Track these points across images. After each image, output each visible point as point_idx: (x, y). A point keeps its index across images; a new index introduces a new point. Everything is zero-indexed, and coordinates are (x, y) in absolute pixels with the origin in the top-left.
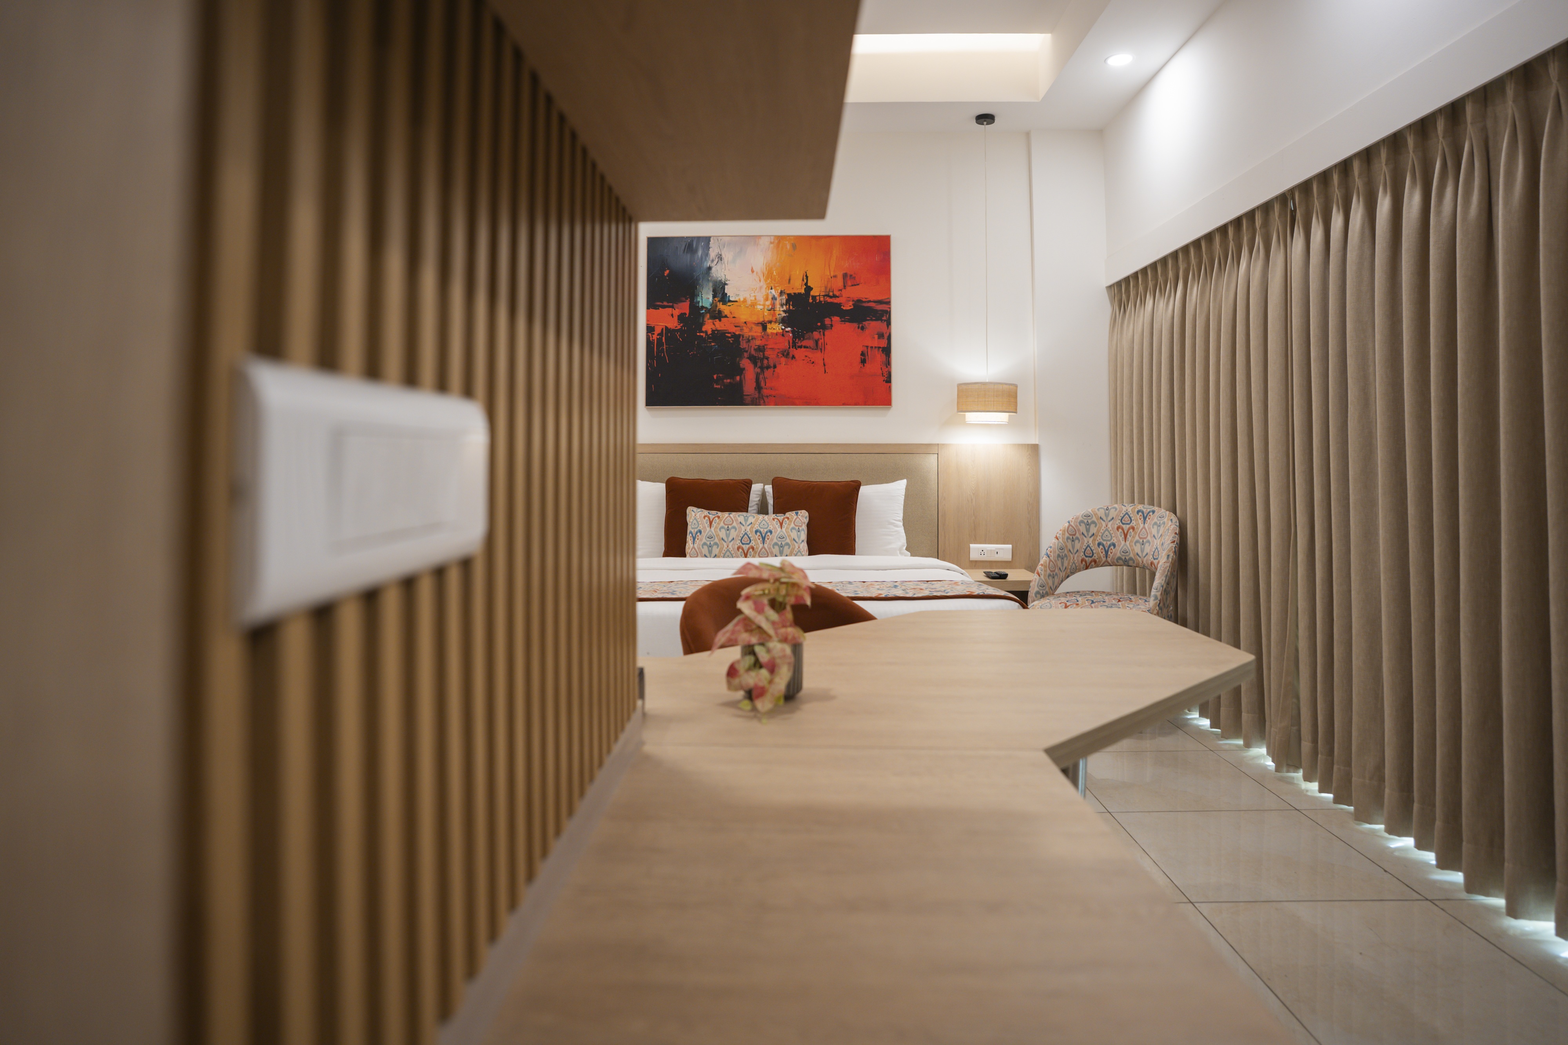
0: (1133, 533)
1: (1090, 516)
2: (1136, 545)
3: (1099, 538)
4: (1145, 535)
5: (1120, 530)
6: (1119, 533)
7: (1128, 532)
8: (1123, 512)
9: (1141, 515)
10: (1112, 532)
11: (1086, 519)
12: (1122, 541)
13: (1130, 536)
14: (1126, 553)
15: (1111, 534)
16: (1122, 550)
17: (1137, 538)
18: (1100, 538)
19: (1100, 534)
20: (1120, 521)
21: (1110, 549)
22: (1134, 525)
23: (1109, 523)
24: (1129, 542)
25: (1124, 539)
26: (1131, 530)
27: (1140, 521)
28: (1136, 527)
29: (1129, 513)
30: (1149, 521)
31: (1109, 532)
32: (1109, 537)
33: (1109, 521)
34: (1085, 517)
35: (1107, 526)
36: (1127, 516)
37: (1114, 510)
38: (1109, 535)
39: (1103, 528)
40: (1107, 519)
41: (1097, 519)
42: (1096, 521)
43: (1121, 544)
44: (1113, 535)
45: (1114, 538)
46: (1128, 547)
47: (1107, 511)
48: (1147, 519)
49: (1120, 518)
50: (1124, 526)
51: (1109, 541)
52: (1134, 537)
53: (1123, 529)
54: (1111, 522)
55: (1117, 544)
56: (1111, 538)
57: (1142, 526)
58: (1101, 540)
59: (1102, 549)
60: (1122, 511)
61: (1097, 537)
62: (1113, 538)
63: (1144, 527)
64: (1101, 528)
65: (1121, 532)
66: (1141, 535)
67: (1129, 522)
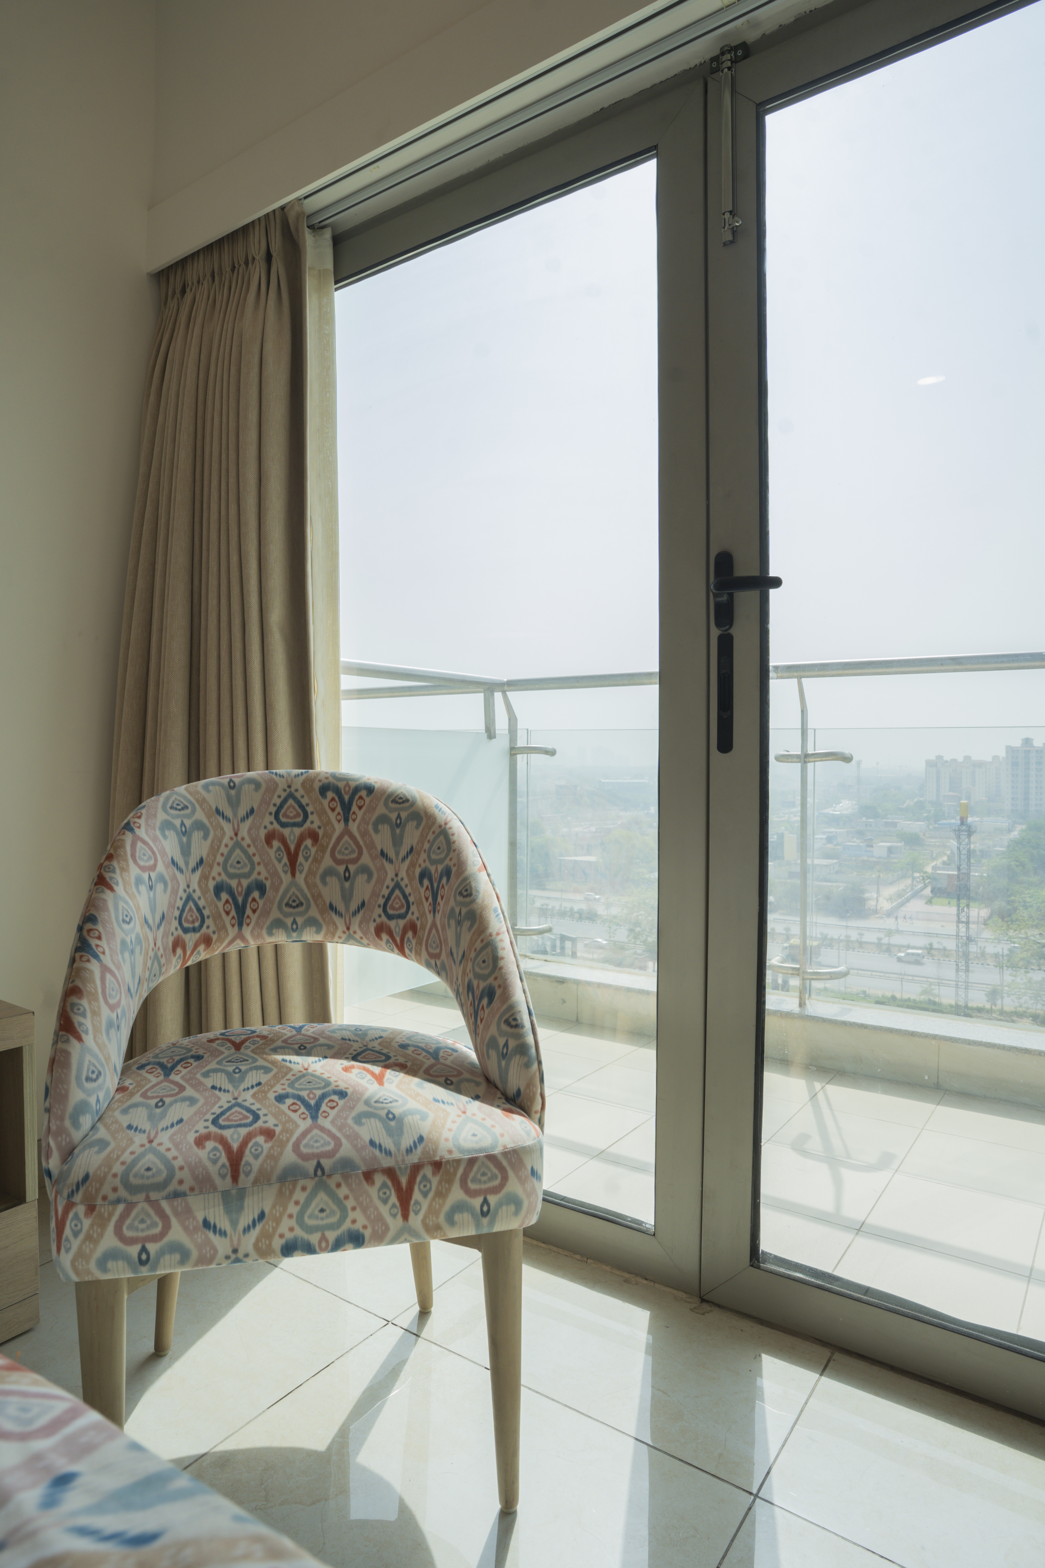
0: (313, 850)
1: (186, 807)
2: (324, 883)
3: (216, 870)
4: (353, 851)
5: (276, 844)
6: (272, 852)
7: (298, 846)
8: (279, 791)
9: (333, 799)
10: (252, 850)
11: (177, 816)
12: (282, 875)
13: (306, 859)
14: (297, 906)
15: (249, 858)
16: (285, 901)
17: (327, 861)
18: (219, 869)
19: (220, 859)
20: (272, 818)
21: (250, 899)
22: (315, 826)
23: (242, 825)
24: (303, 875)
25: (288, 869)
26: (308, 842)
27: (332, 816)
28: (321, 832)
29: (298, 795)
30: (360, 814)
31: (245, 852)
32: (245, 864)
33: (243, 820)
34: (173, 812)
35: (236, 834)
36: (291, 801)
37: (253, 786)
38: (244, 859)
39: (226, 840)
40: (235, 814)
41: (209, 817)
42: (205, 821)
43: (281, 882)
44: (256, 859)
45: (260, 868)
46: (300, 890)
47: (233, 792)
48: (354, 808)
49: (273, 809)
50: (286, 832)
51: (247, 876)
52: (317, 861)
53: (283, 841)
54: (248, 823)
55: (268, 884)
56: (253, 868)
57: (339, 827)
58: (224, 877)
59: (227, 902)
60: (275, 790)
61: (211, 867)
62: (258, 868)
63: (346, 832)
64: (221, 842)
65: (279, 849)
66: (340, 852)
67: (299, 819)
